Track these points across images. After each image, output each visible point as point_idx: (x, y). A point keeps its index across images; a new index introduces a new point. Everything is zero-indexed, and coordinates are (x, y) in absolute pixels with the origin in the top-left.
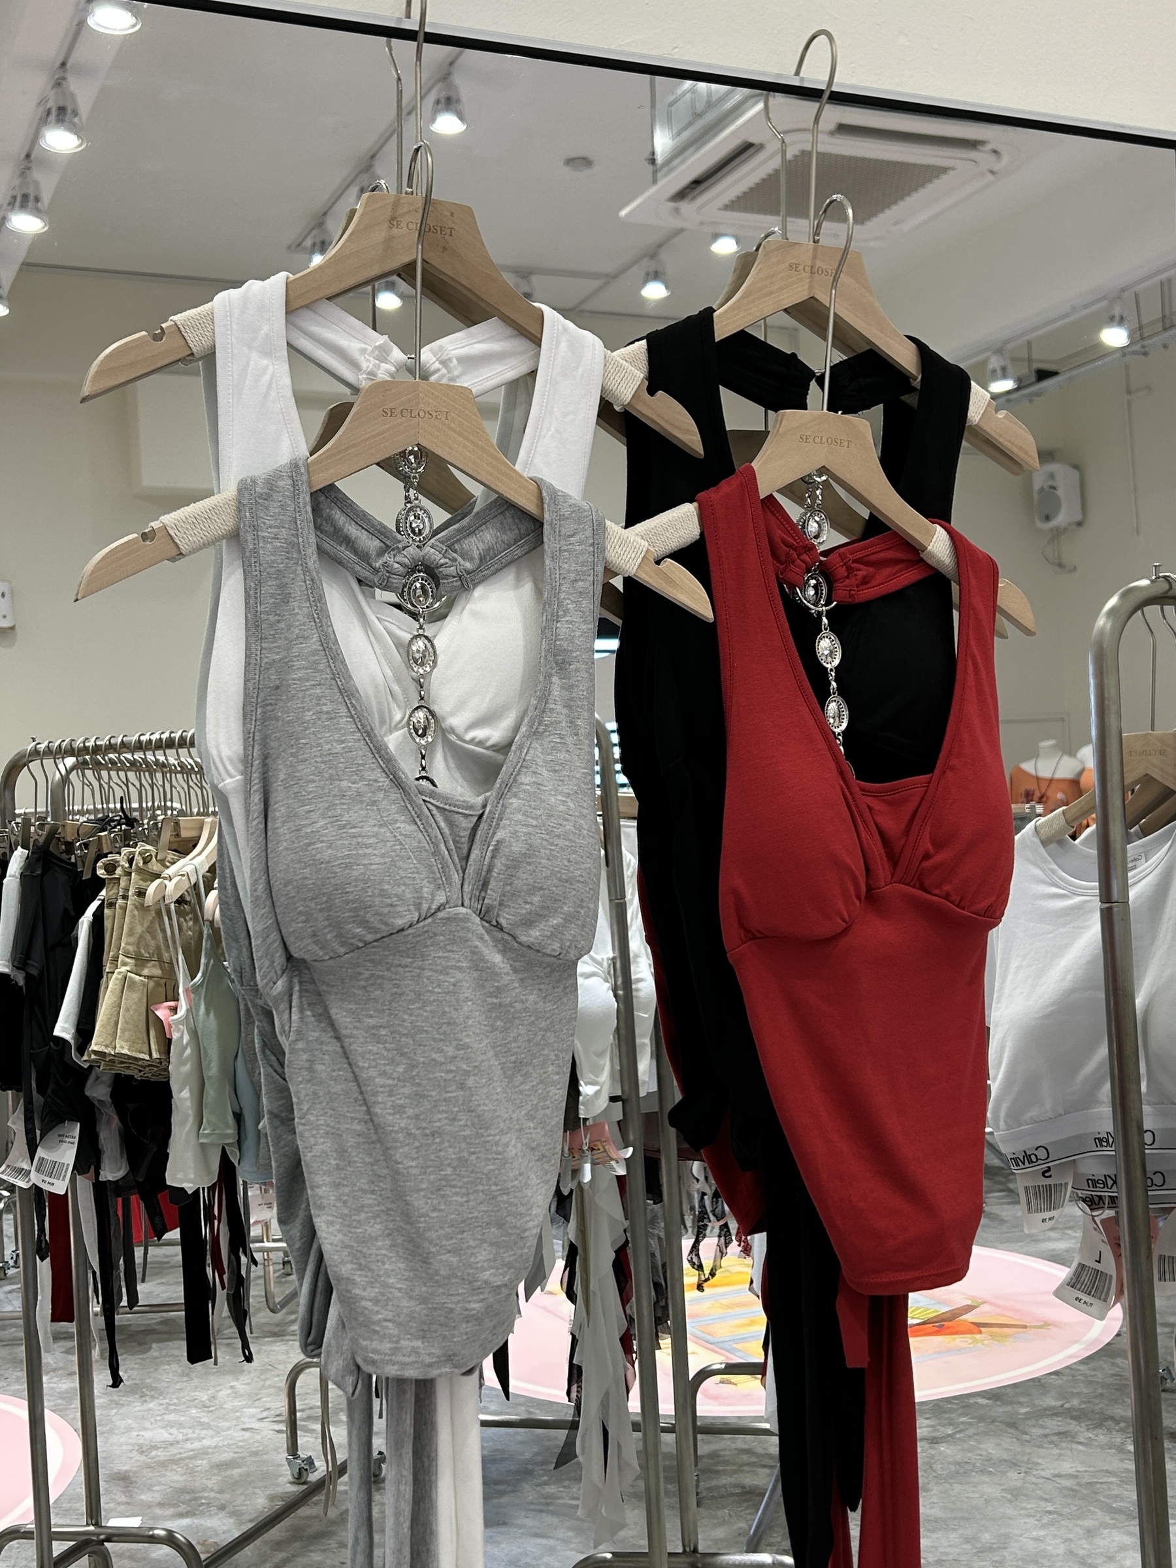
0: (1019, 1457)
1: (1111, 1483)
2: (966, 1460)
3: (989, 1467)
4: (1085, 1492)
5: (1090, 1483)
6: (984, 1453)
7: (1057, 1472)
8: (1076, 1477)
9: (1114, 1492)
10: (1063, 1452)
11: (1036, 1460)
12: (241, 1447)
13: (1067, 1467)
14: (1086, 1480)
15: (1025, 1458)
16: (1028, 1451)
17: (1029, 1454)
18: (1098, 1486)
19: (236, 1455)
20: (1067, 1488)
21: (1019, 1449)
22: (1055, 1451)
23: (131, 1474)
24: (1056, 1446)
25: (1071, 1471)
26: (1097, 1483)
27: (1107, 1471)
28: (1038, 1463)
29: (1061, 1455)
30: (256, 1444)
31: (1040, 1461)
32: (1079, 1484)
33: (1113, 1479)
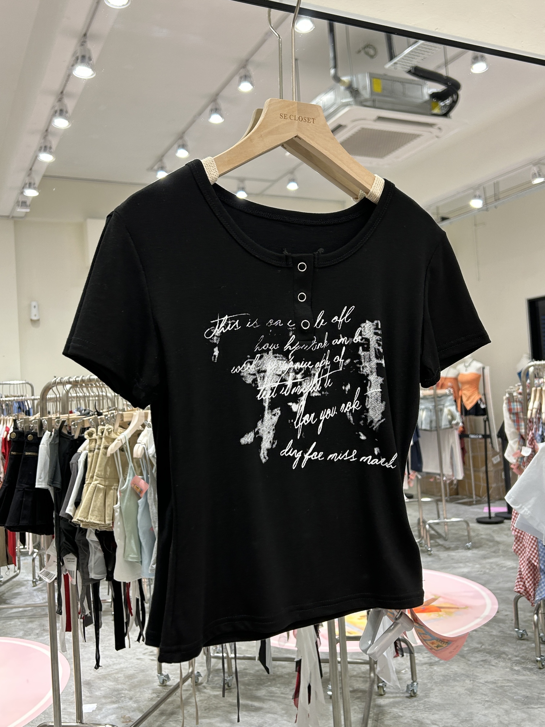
0: (469, 672)
1: (511, 686)
2: (446, 674)
3: (456, 677)
4: (500, 690)
5: (502, 686)
6: (453, 670)
7: (486, 680)
8: (495, 683)
9: (513, 691)
10: (487, 670)
11: (476, 674)
12: (137, 668)
13: (490, 678)
14: (499, 685)
15: (471, 673)
16: (472, 669)
17: (473, 671)
18: (506, 688)
19: (135, 672)
20: (491, 689)
21: (467, 669)
22: (483, 670)
23: (91, 682)
24: (483, 667)
25: (492, 680)
26: (504, 686)
27: (508, 680)
28: (477, 676)
29: (486, 672)
30: (143, 666)
31: (478, 674)
32: (497, 687)
33: (512, 684)
